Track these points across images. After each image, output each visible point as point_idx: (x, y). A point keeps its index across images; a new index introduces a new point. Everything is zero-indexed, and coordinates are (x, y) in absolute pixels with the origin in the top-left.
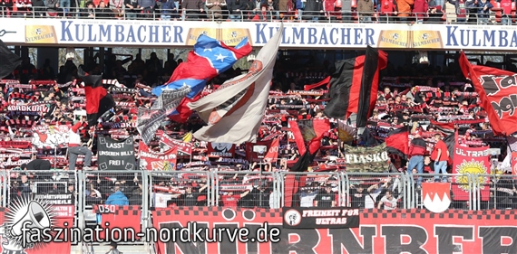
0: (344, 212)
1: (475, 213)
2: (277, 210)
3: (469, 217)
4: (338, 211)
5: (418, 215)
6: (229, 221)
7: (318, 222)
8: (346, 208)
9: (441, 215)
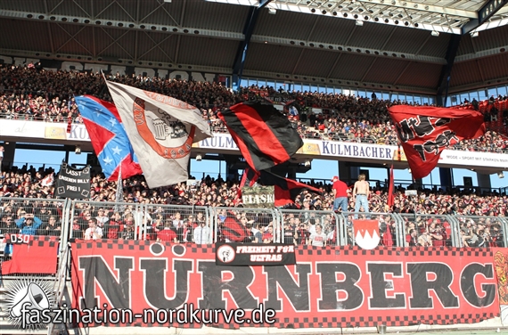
0: (279, 248)
1: (403, 249)
2: (209, 246)
3: (398, 254)
4: (273, 248)
5: (351, 252)
6: (157, 257)
7: (253, 258)
8: (281, 244)
9: (373, 252)
